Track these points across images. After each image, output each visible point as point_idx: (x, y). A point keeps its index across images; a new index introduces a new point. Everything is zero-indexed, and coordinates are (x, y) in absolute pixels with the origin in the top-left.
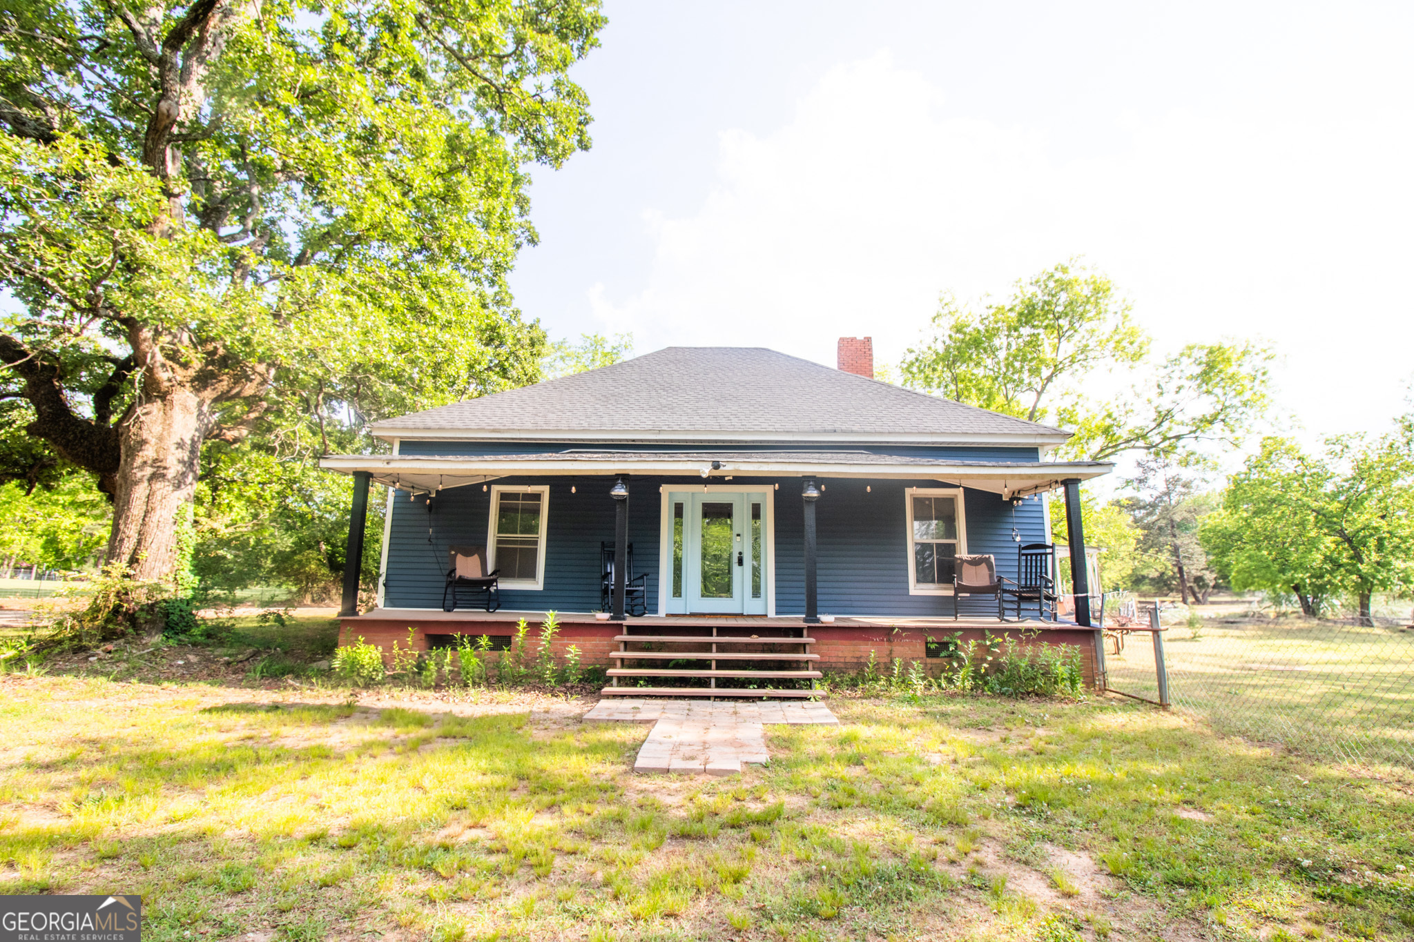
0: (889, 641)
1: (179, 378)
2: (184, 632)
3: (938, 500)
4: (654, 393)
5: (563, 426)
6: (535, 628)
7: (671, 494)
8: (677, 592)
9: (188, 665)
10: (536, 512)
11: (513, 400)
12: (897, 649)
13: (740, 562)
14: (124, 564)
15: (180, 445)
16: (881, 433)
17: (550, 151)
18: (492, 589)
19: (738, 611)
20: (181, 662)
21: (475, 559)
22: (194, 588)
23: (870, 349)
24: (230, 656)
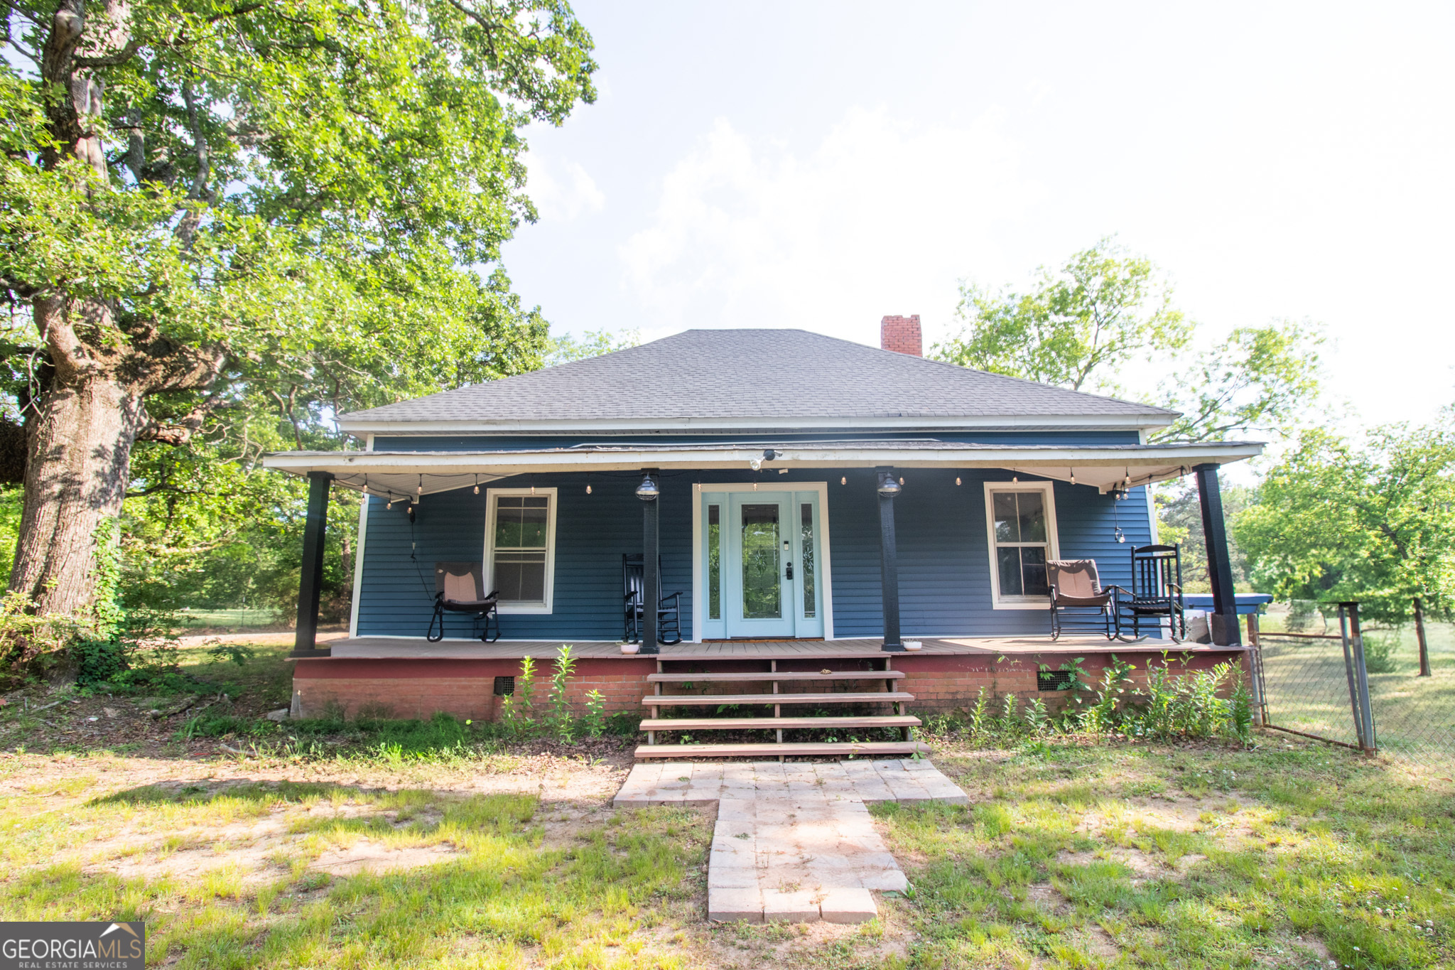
0: (991, 671)
1: (99, 366)
2: (103, 678)
3: (1023, 496)
4: (677, 378)
5: (573, 415)
6: (545, 666)
7: (703, 494)
8: (715, 612)
9: (104, 721)
10: (542, 520)
11: (511, 388)
12: (1002, 682)
13: (790, 575)
14: (25, 596)
15: (100, 453)
16: (955, 417)
17: (550, 104)
18: (490, 615)
19: (788, 633)
20: (94, 719)
21: (468, 579)
22: (119, 623)
23: (919, 329)
24: (159, 707)
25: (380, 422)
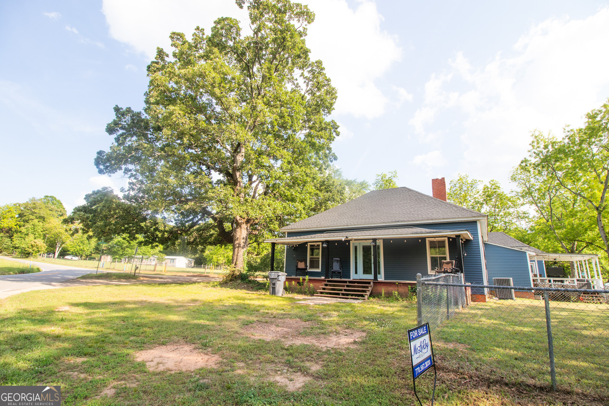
0: (398, 287)
1: (243, 222)
3: (439, 242)
6: (304, 280)
7: (353, 243)
8: (356, 273)
10: (318, 250)
12: (399, 289)
14: (234, 265)
15: (243, 238)
16: (414, 221)
18: (306, 271)
20: (243, 286)
21: (304, 263)
22: (247, 270)
23: (444, 182)
24: (252, 286)
25: (287, 229)
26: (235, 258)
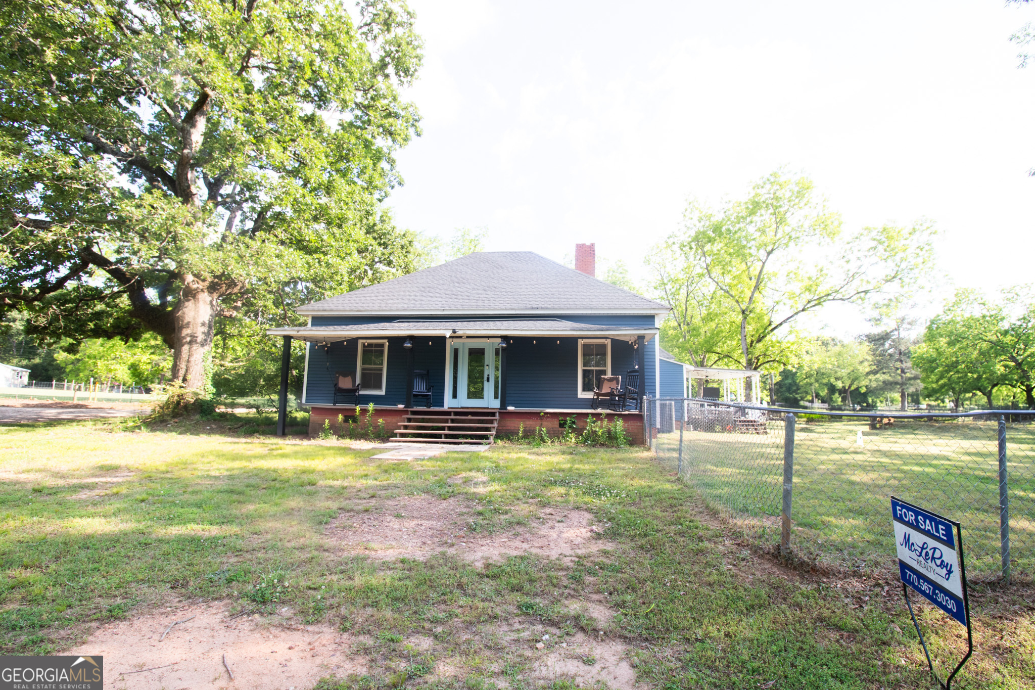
0: (541, 419)
1: (201, 287)
2: (210, 415)
3: (597, 346)
6: (364, 411)
7: (451, 344)
8: (455, 396)
9: (212, 429)
12: (545, 423)
13: (488, 380)
14: (180, 381)
15: (203, 324)
18: (357, 394)
19: (486, 406)
21: (349, 379)
22: (213, 394)
23: (593, 251)
26: (183, 366)
